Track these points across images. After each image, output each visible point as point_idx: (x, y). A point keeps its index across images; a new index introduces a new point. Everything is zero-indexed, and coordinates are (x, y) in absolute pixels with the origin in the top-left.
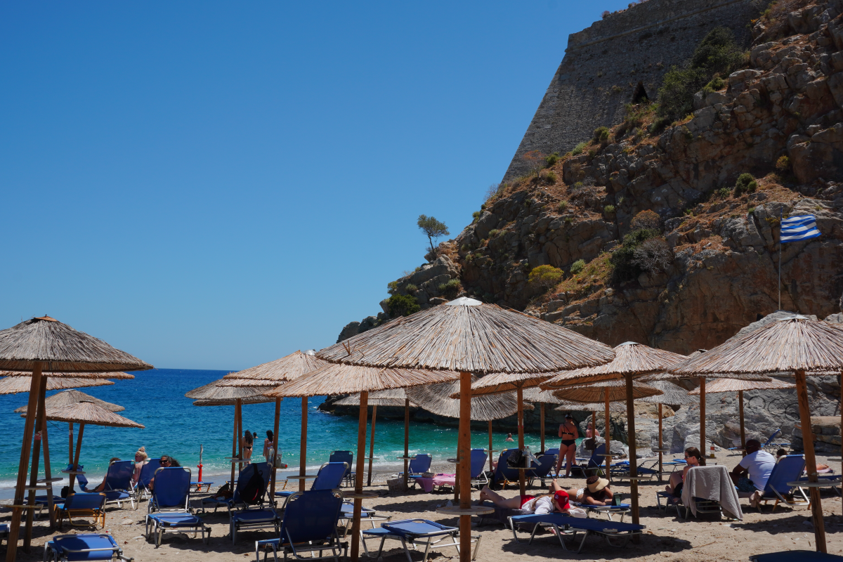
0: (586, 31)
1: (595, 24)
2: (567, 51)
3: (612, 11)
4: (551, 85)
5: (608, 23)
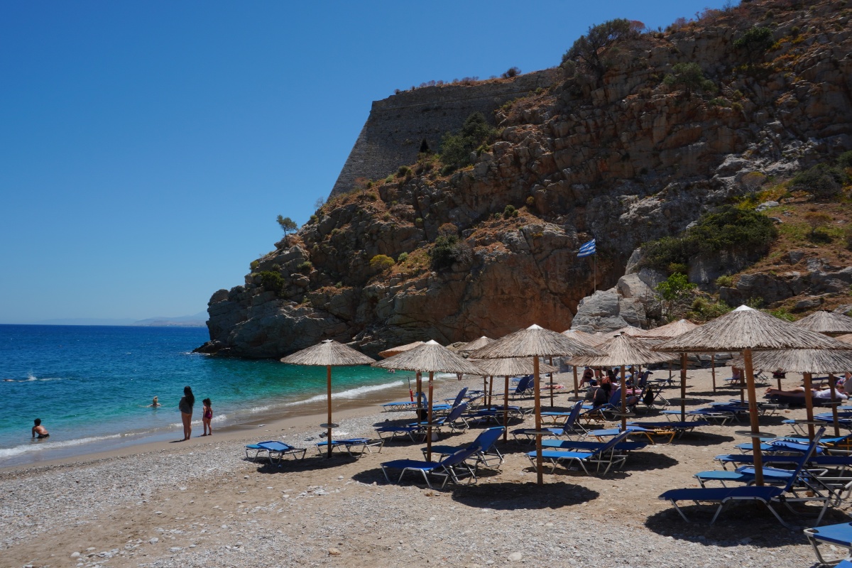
0: (385, 100)
1: (391, 96)
2: (371, 112)
5: (400, 97)
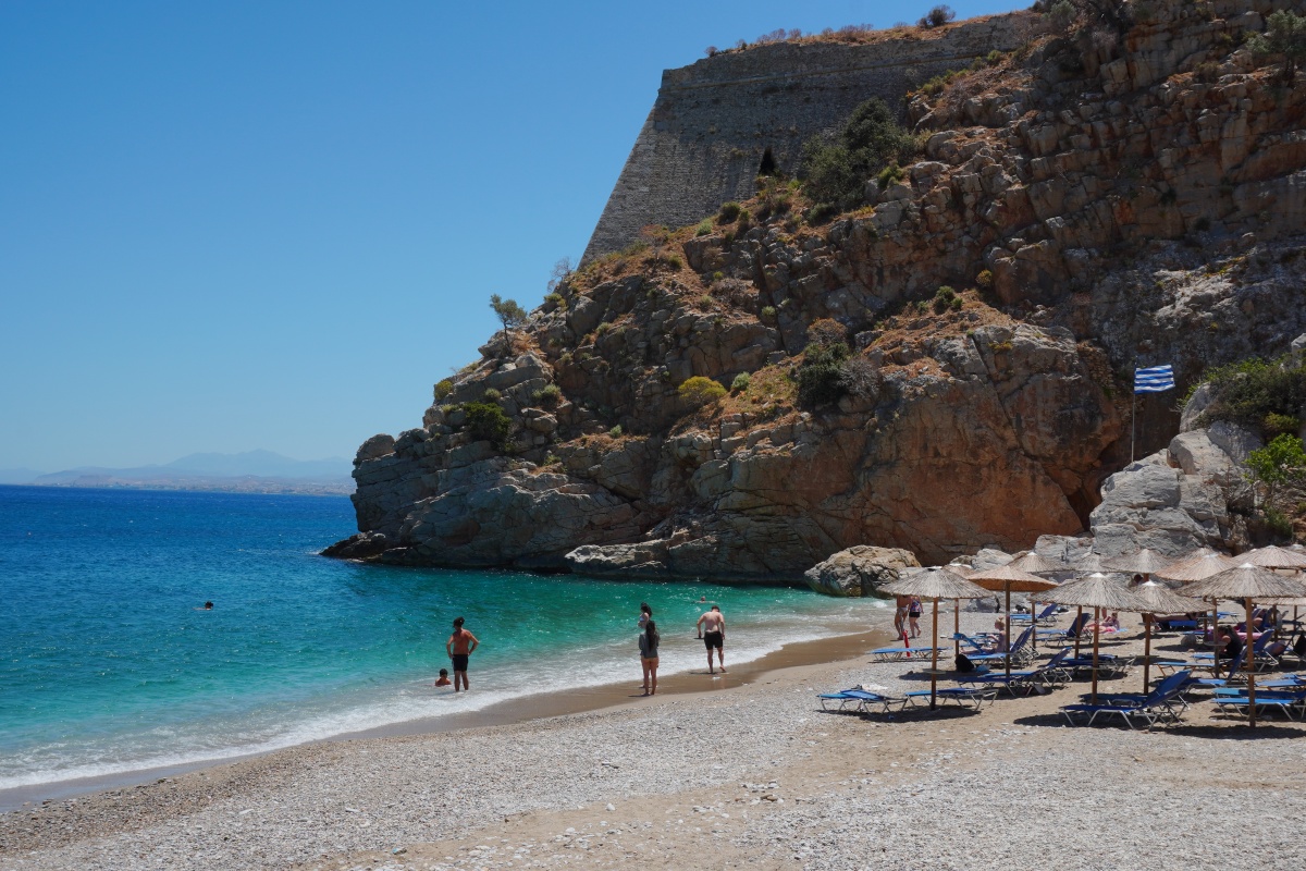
0: (687, 68)
1: (700, 61)
2: (660, 91)
3: (721, 48)
4: (643, 134)
5: (717, 63)
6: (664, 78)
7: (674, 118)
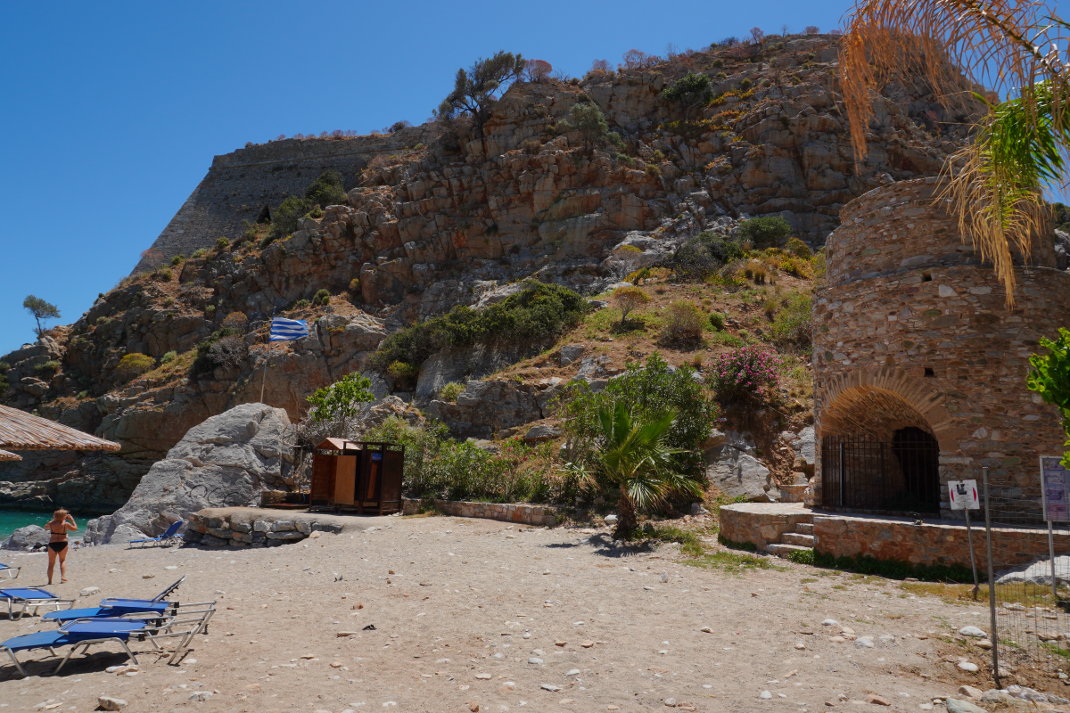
0: (229, 155)
1: (237, 150)
2: (210, 169)
3: (254, 143)
4: (191, 196)
6: (214, 161)
7: (213, 186)
